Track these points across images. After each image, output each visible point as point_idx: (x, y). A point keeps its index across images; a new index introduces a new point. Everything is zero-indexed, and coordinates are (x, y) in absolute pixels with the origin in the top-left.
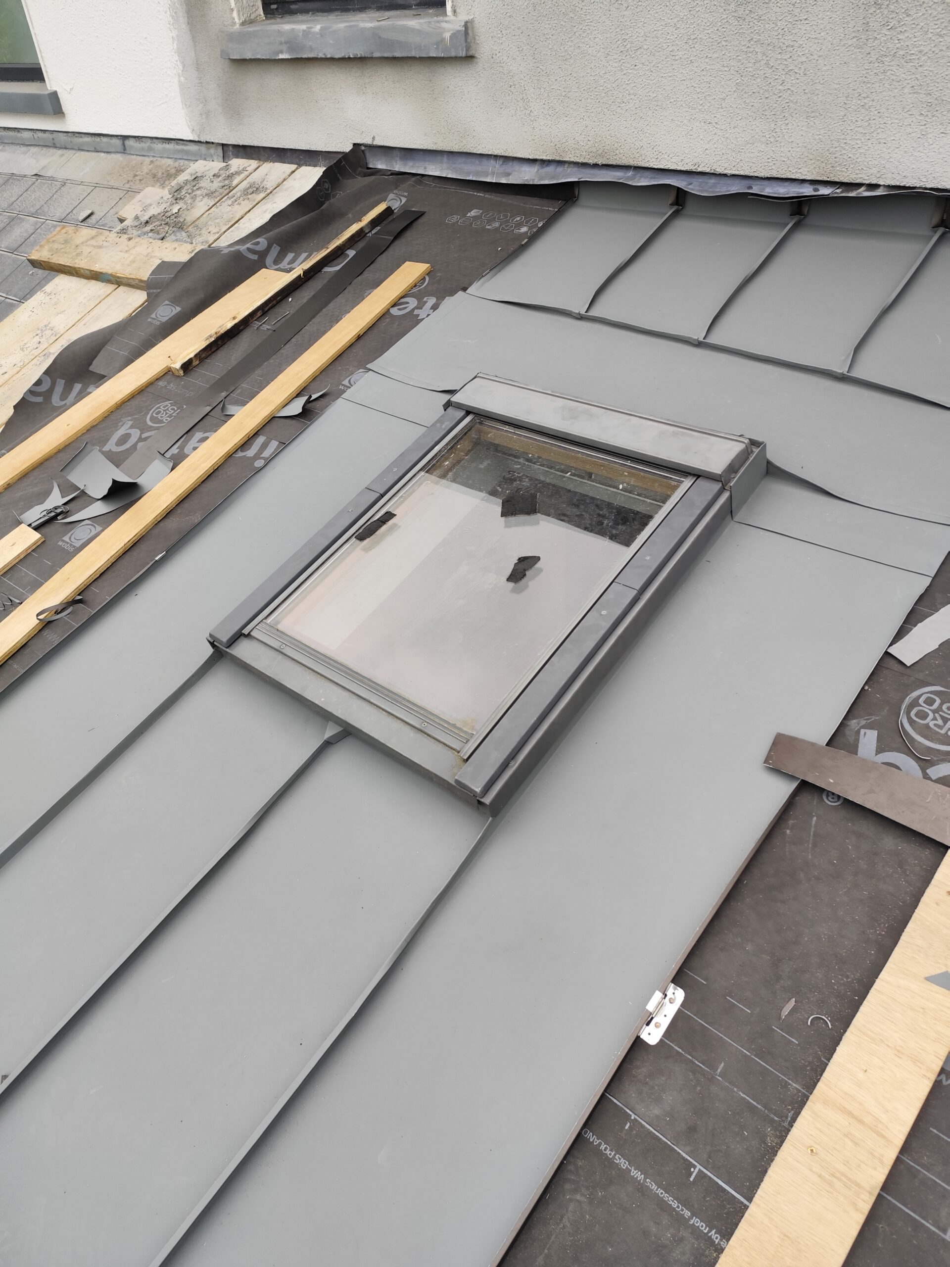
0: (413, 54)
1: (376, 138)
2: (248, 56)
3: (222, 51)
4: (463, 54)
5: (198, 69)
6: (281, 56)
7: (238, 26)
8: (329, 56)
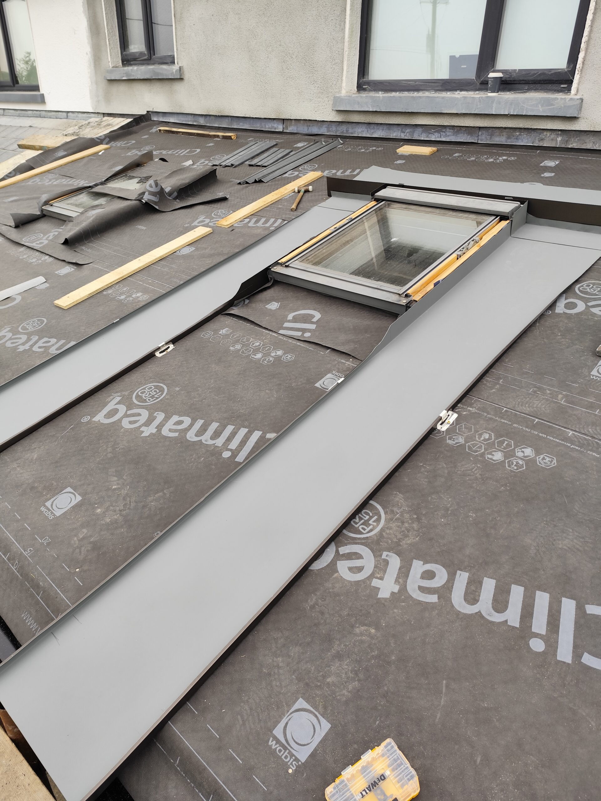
0: (165, 77)
1: (154, 109)
2: (113, 78)
3: (104, 76)
4: (179, 77)
5: (96, 84)
6: (124, 78)
7: (111, 68)
8: (139, 78)
